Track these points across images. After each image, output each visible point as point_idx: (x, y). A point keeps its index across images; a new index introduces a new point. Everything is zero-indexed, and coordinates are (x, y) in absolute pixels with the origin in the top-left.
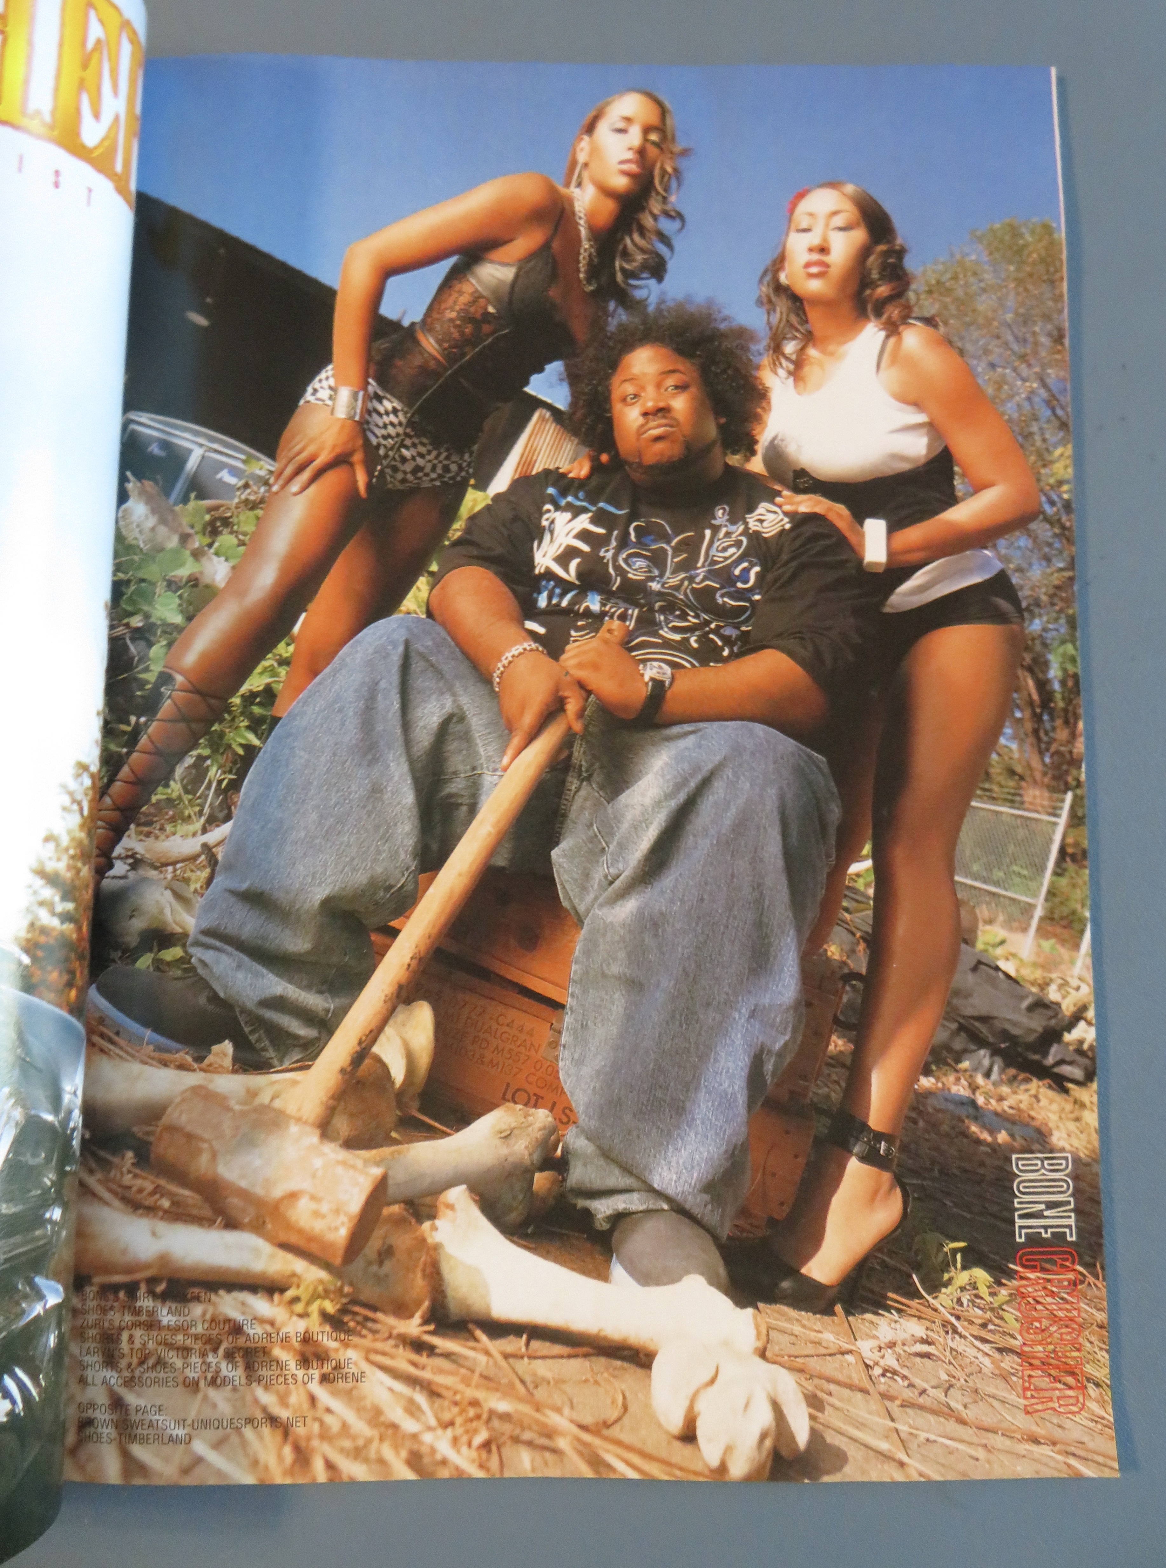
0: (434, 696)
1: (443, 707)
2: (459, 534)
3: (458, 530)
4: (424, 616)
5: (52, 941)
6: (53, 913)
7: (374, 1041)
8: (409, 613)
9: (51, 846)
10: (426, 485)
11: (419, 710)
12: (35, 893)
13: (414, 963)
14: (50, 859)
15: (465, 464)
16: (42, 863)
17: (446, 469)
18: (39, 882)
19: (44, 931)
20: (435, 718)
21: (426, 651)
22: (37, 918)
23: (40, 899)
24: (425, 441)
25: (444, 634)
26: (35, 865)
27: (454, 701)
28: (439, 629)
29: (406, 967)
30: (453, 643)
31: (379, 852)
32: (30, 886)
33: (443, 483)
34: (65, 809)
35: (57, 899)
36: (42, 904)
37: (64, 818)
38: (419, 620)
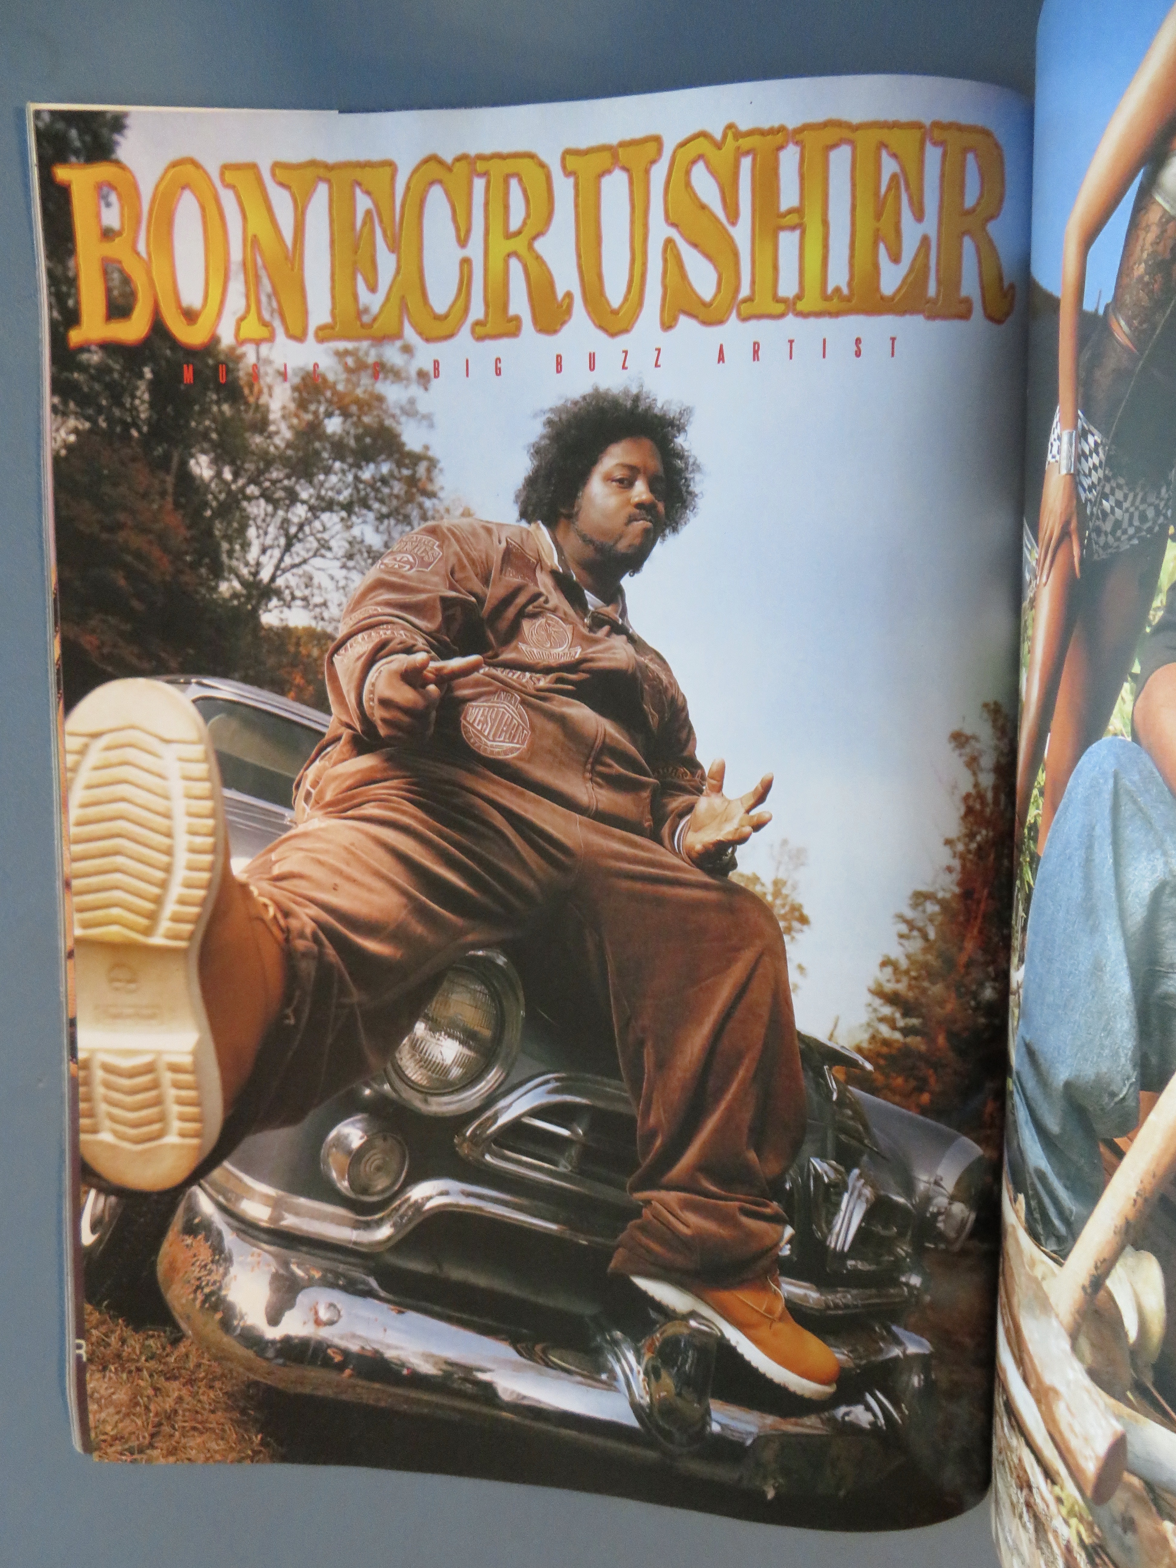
0: (1144, 853)
1: (1154, 870)
2: (1160, 613)
3: (1158, 608)
4: (1129, 739)
5: (894, 1052)
6: (894, 1028)
7: (1107, 1273)
8: (1115, 735)
9: (889, 970)
10: (1125, 547)
11: (1130, 870)
12: (875, 1010)
13: (1140, 1201)
14: (888, 981)
15: (1162, 504)
16: (880, 985)
17: (1143, 518)
18: (877, 1002)
19: (886, 1042)
20: (1146, 885)
21: (1133, 789)
22: (877, 1031)
23: (880, 1015)
24: (1121, 481)
25: (1150, 764)
26: (873, 986)
27: (1166, 863)
28: (1145, 757)
29: (1132, 1202)
30: (1160, 779)
31: (1102, 1047)
32: (870, 1005)
33: (1142, 539)
34: (901, 936)
35: (898, 1015)
36: (882, 1020)
37: (901, 944)
38: (1124, 744)
